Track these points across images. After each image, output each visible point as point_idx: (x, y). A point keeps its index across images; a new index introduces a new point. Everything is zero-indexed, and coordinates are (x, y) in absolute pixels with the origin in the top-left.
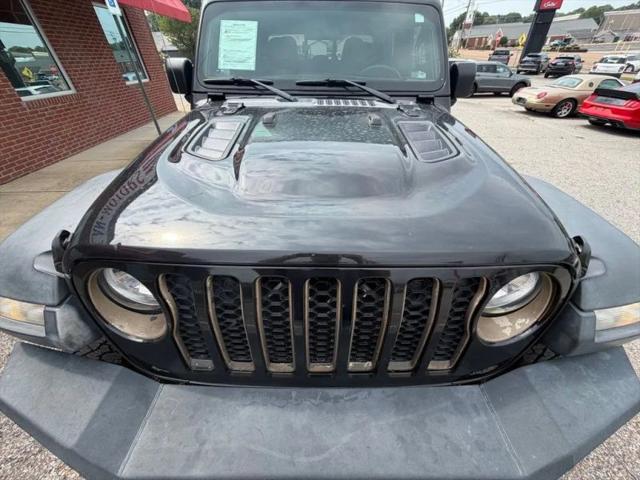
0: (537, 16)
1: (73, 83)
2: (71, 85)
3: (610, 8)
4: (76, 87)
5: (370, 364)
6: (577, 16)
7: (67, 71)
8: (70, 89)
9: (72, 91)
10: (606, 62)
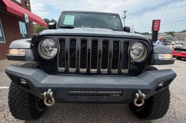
0: (153, 33)
1: (6, 40)
2: (5, 40)
3: (175, 32)
4: (6, 41)
5: (107, 70)
6: (166, 34)
7: (5, 36)
8: (4, 41)
9: (5, 42)
10: (177, 44)
